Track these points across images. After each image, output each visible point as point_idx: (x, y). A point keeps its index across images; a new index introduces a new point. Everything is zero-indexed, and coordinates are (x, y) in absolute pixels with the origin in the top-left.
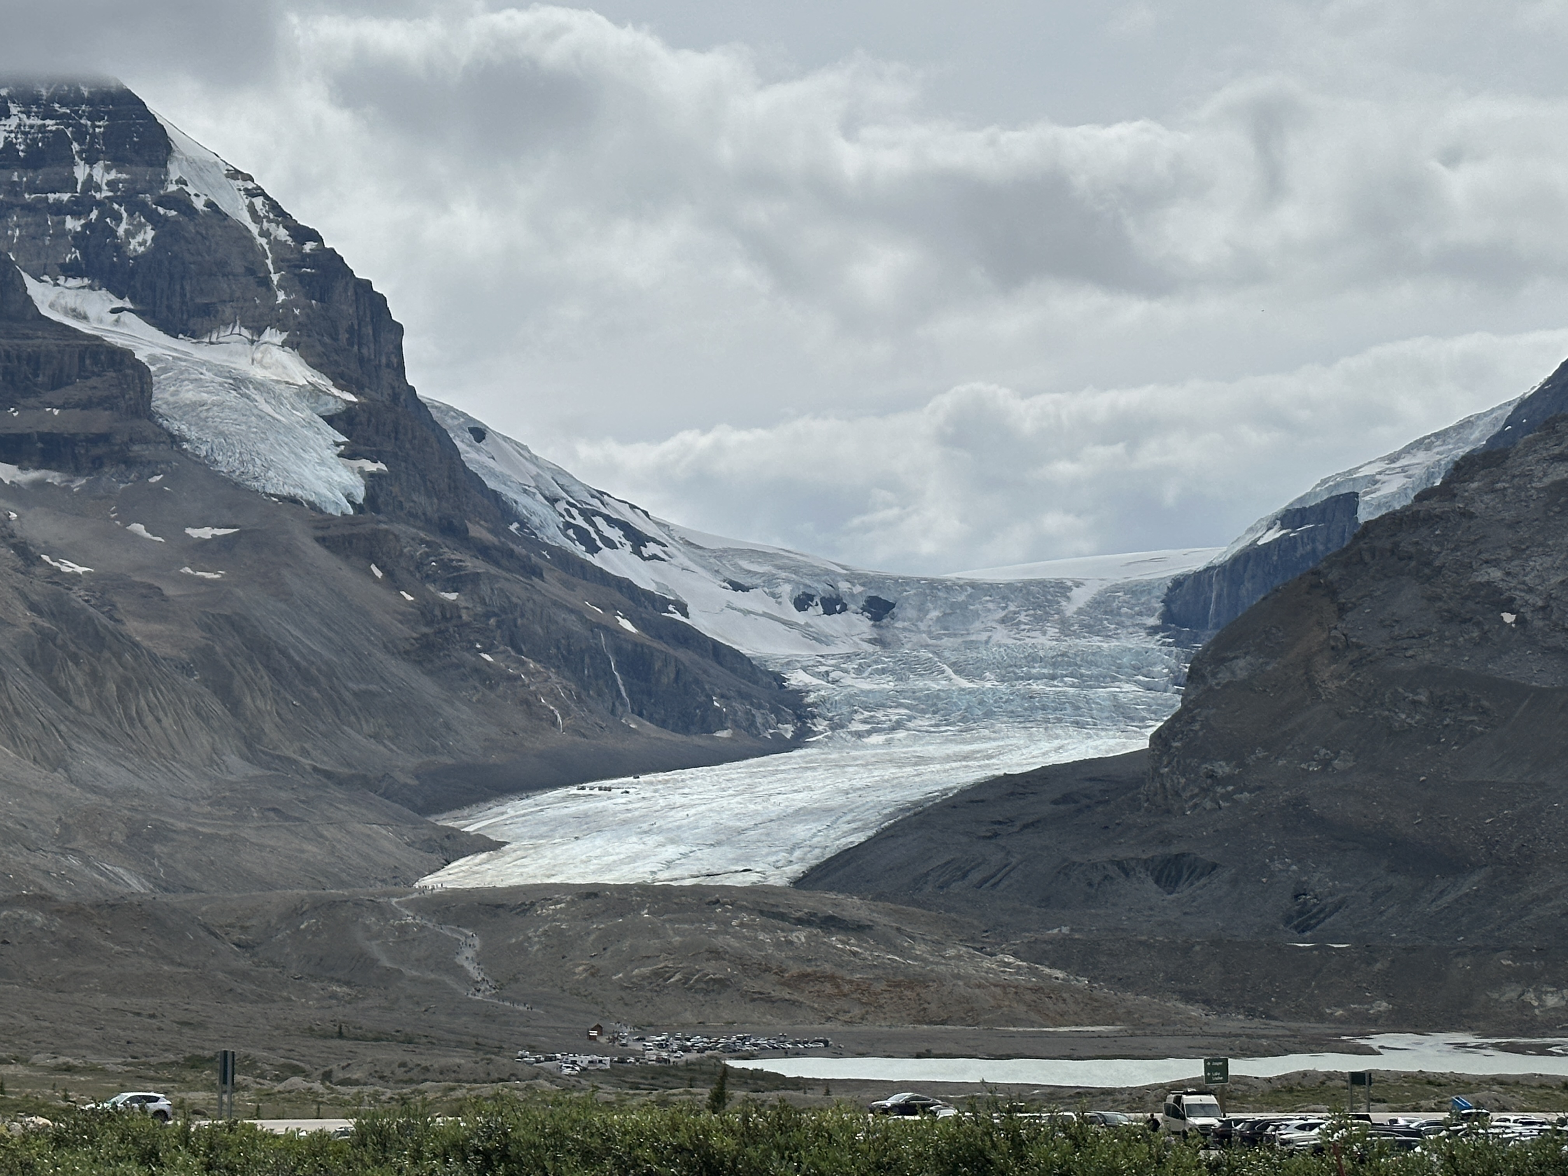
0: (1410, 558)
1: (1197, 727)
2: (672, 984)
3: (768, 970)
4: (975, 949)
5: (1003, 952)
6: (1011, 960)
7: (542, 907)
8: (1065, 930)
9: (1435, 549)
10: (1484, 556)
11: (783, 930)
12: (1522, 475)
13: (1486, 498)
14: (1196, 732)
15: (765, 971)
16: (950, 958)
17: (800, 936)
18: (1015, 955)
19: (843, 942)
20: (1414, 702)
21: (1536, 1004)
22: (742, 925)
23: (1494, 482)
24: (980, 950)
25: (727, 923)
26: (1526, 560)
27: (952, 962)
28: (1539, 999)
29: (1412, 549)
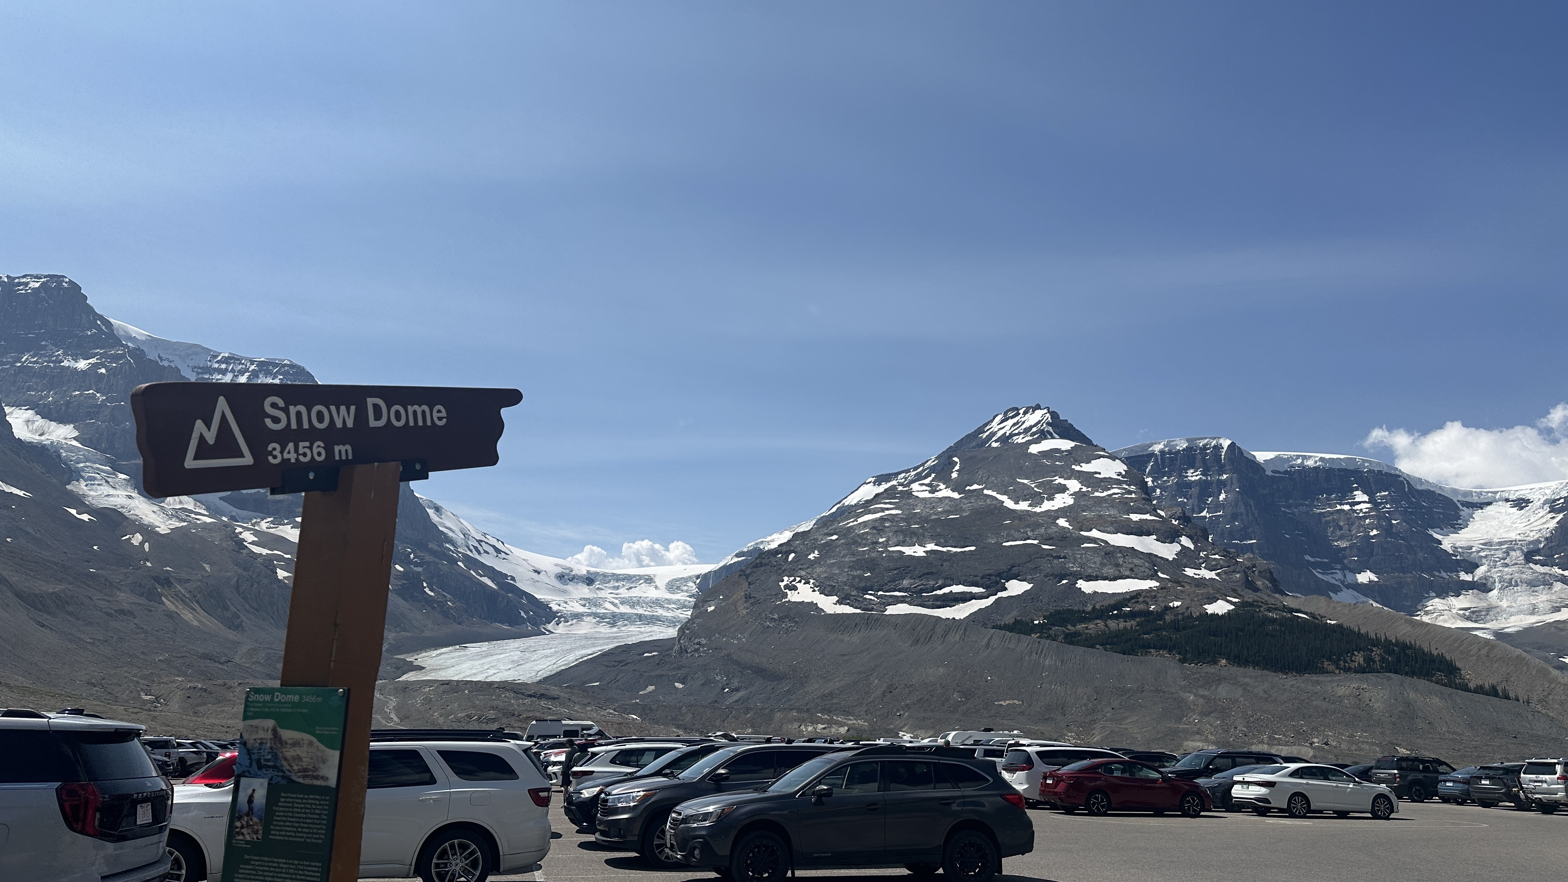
0: (775, 566)
1: (695, 625)
2: (473, 720)
3: (513, 715)
4: (599, 707)
5: (610, 708)
6: (613, 712)
7: (424, 688)
8: (638, 701)
9: (783, 564)
10: (800, 567)
11: (522, 699)
12: (814, 539)
13: (801, 546)
14: (695, 627)
15: (512, 715)
16: (589, 711)
17: (527, 701)
18: (614, 710)
19: (545, 704)
20: (772, 619)
21: (804, 730)
22: (505, 697)
23: (804, 542)
24: (601, 708)
25: (500, 696)
26: (814, 569)
27: (589, 713)
28: (806, 728)
29: (775, 563)
